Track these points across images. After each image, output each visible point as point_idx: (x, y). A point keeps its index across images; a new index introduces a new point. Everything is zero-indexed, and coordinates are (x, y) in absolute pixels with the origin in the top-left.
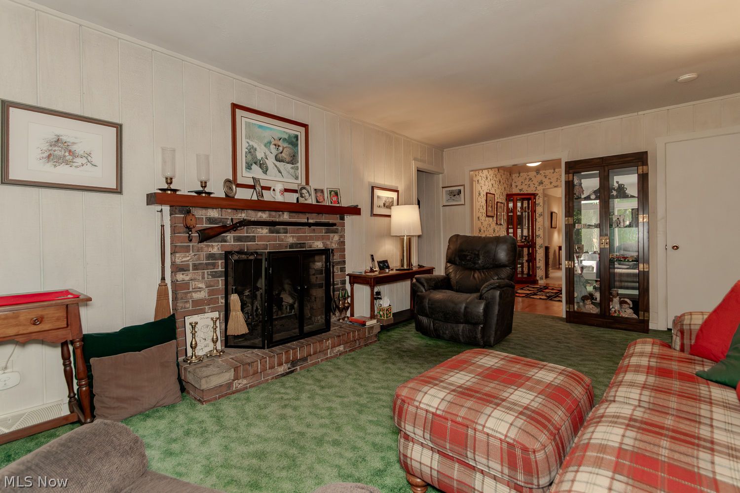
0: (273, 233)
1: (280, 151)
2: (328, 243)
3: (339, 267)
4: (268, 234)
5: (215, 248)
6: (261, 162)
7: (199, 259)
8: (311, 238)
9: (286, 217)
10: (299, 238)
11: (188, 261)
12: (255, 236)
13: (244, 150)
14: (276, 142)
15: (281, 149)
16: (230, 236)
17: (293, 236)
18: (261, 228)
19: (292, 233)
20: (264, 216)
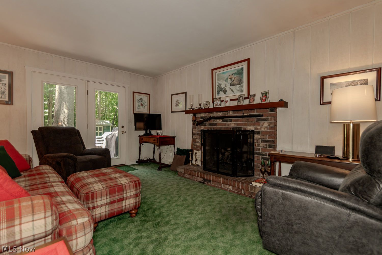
0: (224, 122)
1: (233, 80)
2: (258, 127)
3: (268, 144)
4: (222, 123)
5: (203, 128)
6: (224, 89)
7: (198, 132)
8: (246, 124)
9: (231, 114)
10: (238, 124)
11: (195, 132)
12: (216, 123)
13: (217, 86)
14: (231, 77)
15: (233, 79)
16: (207, 123)
17: (234, 123)
18: (219, 120)
19: (234, 122)
20: (220, 114)
